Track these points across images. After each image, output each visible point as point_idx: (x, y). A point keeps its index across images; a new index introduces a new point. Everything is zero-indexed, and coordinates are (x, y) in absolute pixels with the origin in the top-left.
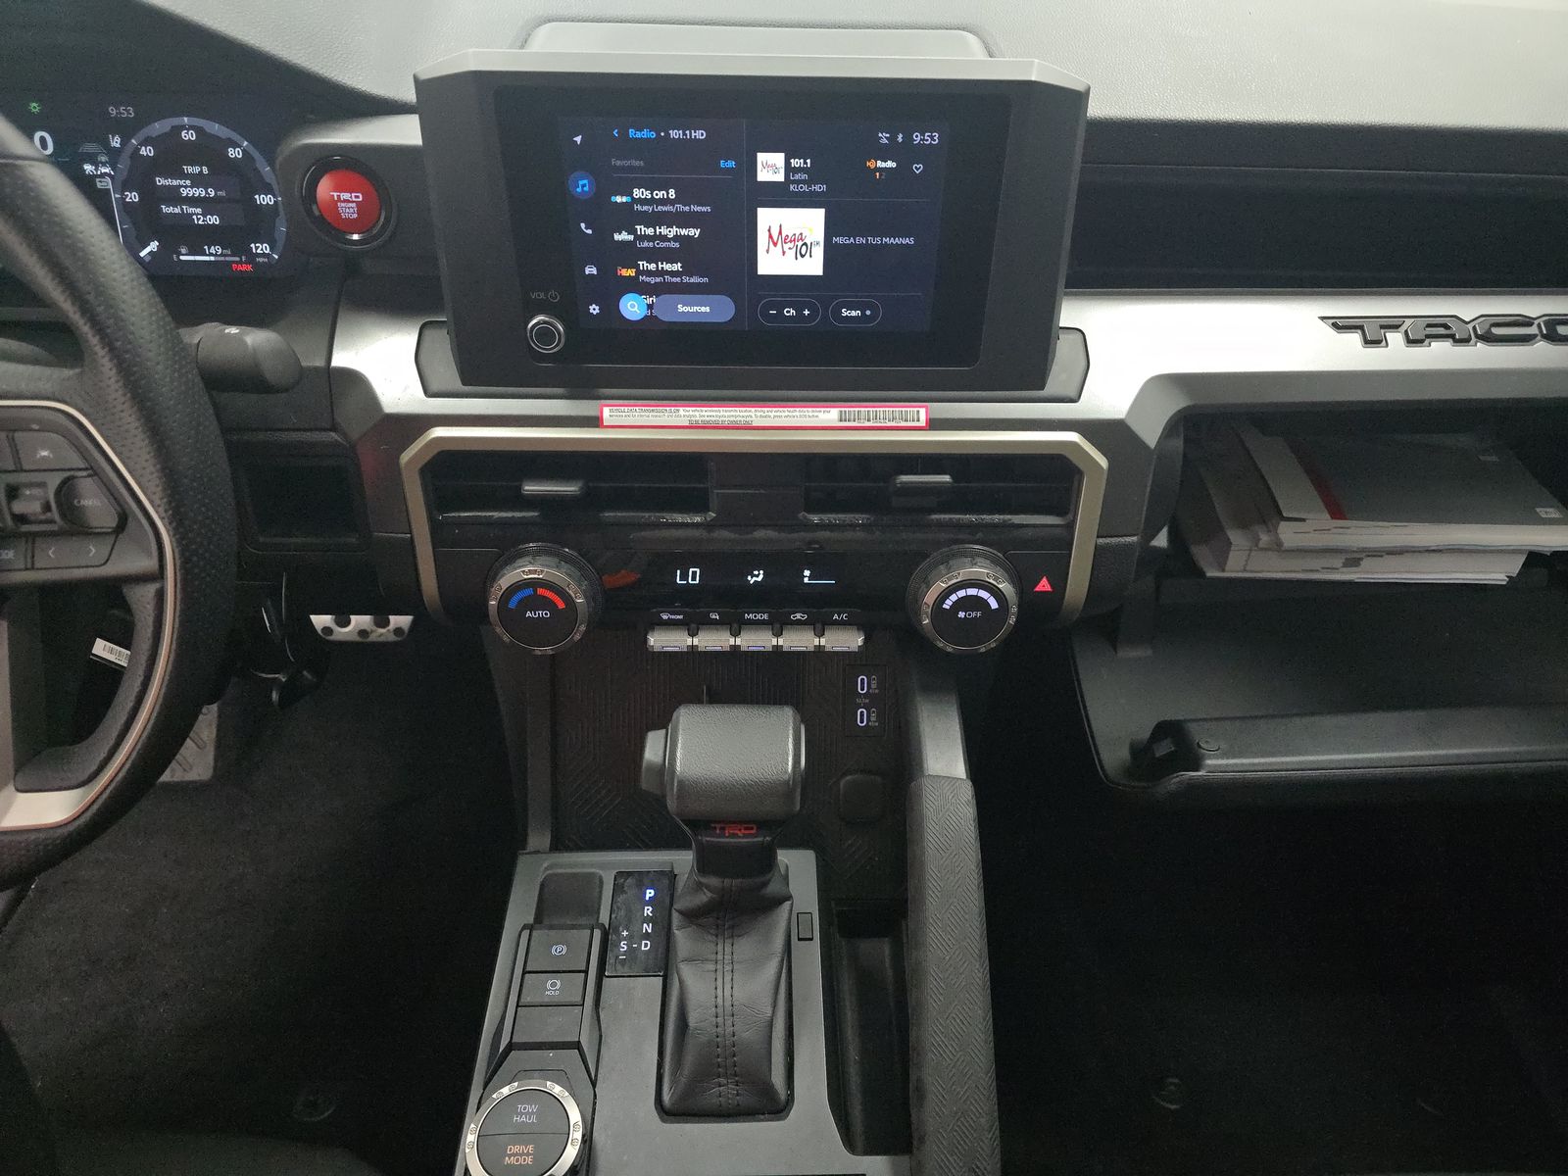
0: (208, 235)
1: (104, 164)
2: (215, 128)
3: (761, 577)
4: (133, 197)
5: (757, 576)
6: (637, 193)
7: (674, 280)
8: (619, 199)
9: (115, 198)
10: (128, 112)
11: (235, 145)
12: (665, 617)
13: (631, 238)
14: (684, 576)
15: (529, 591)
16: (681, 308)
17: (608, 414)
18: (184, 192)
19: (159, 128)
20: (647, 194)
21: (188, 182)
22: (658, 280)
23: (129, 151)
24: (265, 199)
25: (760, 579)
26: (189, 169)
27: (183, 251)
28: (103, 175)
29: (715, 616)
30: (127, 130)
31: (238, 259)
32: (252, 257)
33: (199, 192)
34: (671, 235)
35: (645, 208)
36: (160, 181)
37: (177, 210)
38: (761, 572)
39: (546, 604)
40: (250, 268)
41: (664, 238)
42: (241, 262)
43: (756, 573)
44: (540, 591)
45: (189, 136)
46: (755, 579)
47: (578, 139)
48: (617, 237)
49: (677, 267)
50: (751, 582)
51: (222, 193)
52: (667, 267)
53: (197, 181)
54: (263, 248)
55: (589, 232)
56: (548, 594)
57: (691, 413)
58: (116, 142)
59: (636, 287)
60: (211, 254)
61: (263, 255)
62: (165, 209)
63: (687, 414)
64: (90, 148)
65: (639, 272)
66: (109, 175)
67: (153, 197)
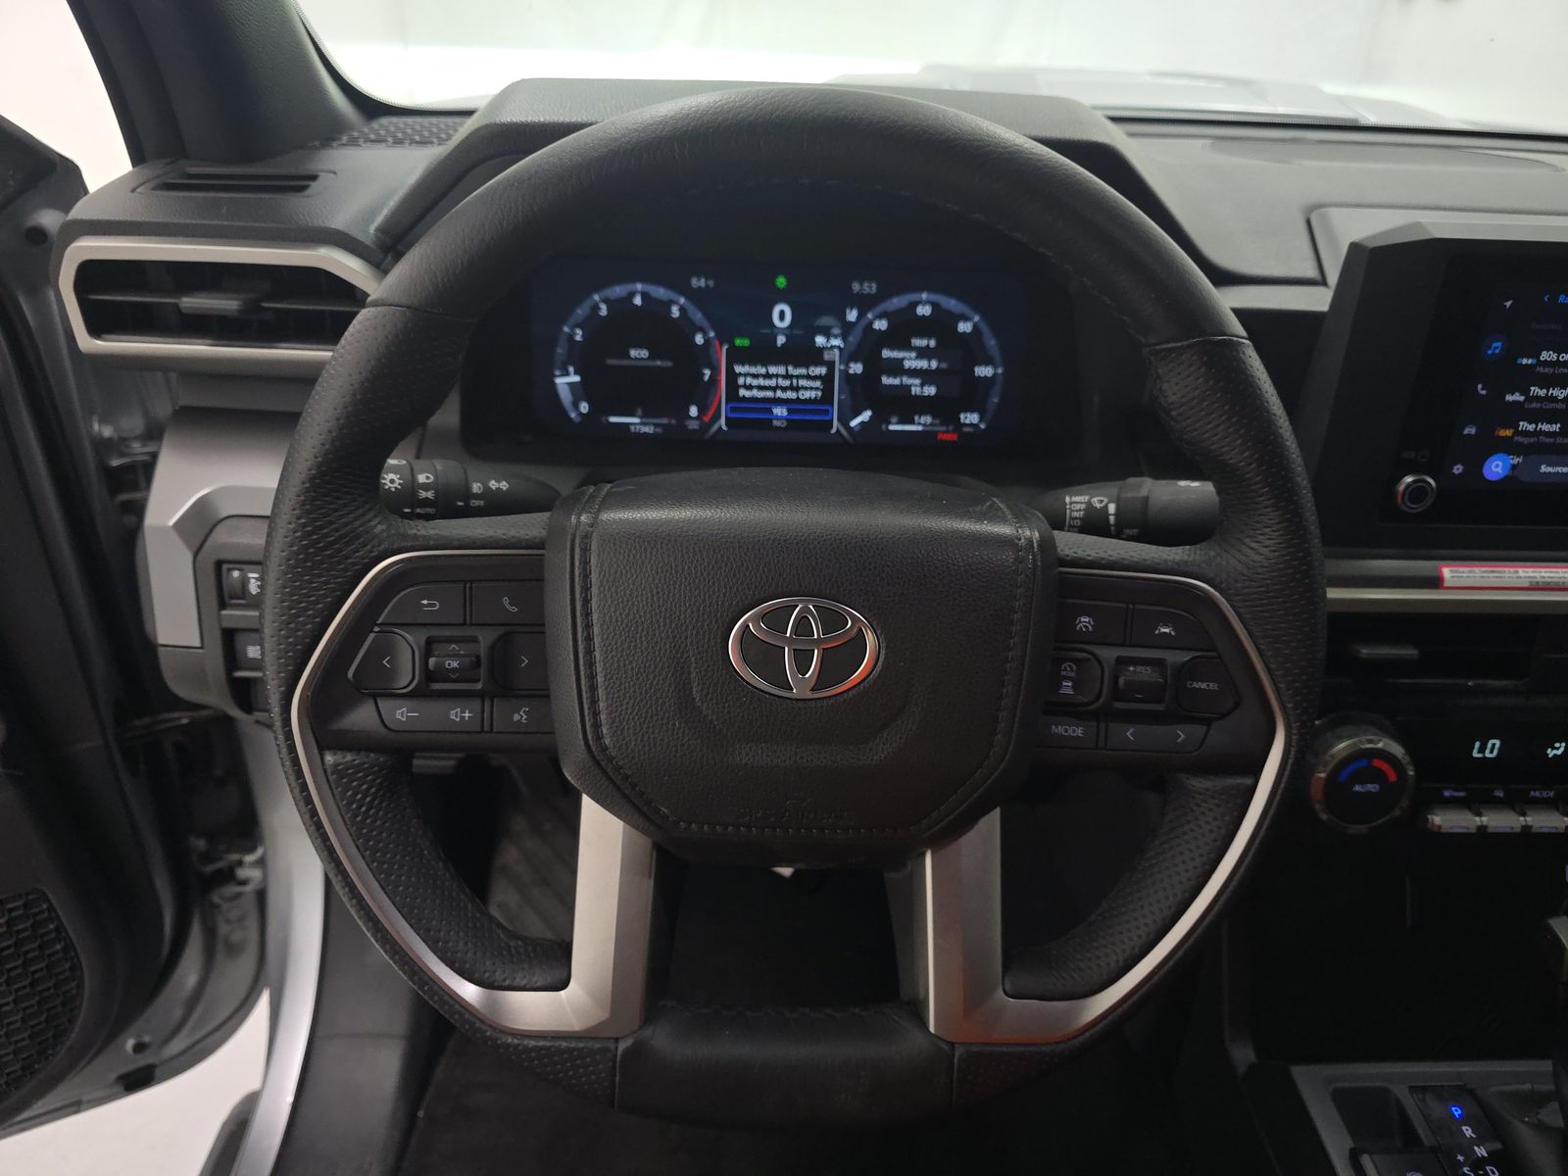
0: (922, 405)
1: (836, 337)
2: (951, 304)
3: (1562, 750)
4: (856, 368)
5: (1558, 749)
6: (1545, 356)
7: (1547, 440)
8: (1525, 361)
9: (840, 370)
10: (870, 288)
11: (966, 319)
12: (1447, 794)
13: (1522, 398)
14: (1482, 750)
15: (1364, 763)
16: (1544, 469)
17: (1448, 573)
18: (907, 364)
19: (897, 302)
20: (1554, 356)
21: (913, 355)
22: (1532, 440)
23: (863, 323)
24: (984, 371)
25: (1559, 752)
26: (917, 342)
27: (894, 420)
28: (832, 347)
29: (1500, 794)
30: (865, 304)
31: (943, 428)
32: (959, 425)
33: (923, 364)
34: (1561, 397)
35: (1547, 370)
36: (886, 353)
37: (896, 381)
38: (1563, 744)
39: (1378, 776)
40: (955, 437)
41: (1554, 399)
42: (947, 432)
43: (1557, 745)
44: (1376, 763)
45: (924, 310)
46: (1555, 752)
47: (1508, 304)
48: (1509, 398)
49: (1556, 427)
50: (1550, 756)
51: (944, 366)
52: (1545, 427)
53: (923, 353)
54: (971, 418)
55: (1484, 392)
56: (1385, 767)
57: (1532, 575)
58: (852, 316)
59: (1508, 447)
60: (919, 424)
61: (971, 425)
62: (886, 380)
63: (1527, 575)
64: (826, 321)
65: (1517, 433)
66: (839, 347)
67: (877, 368)
